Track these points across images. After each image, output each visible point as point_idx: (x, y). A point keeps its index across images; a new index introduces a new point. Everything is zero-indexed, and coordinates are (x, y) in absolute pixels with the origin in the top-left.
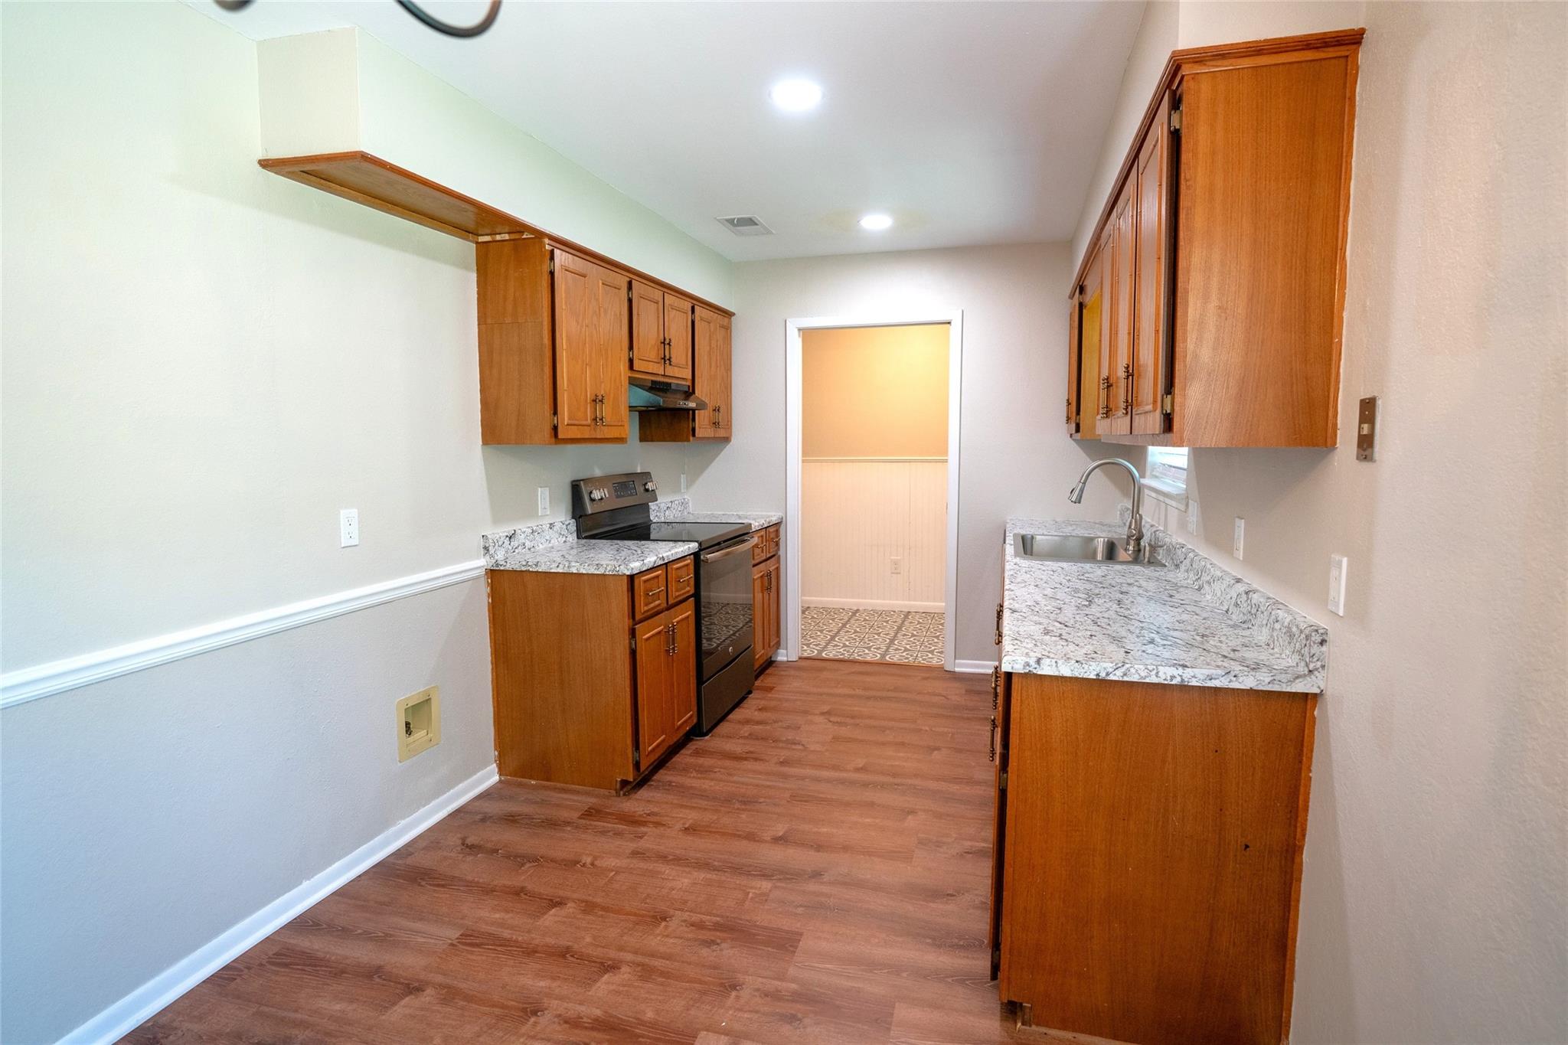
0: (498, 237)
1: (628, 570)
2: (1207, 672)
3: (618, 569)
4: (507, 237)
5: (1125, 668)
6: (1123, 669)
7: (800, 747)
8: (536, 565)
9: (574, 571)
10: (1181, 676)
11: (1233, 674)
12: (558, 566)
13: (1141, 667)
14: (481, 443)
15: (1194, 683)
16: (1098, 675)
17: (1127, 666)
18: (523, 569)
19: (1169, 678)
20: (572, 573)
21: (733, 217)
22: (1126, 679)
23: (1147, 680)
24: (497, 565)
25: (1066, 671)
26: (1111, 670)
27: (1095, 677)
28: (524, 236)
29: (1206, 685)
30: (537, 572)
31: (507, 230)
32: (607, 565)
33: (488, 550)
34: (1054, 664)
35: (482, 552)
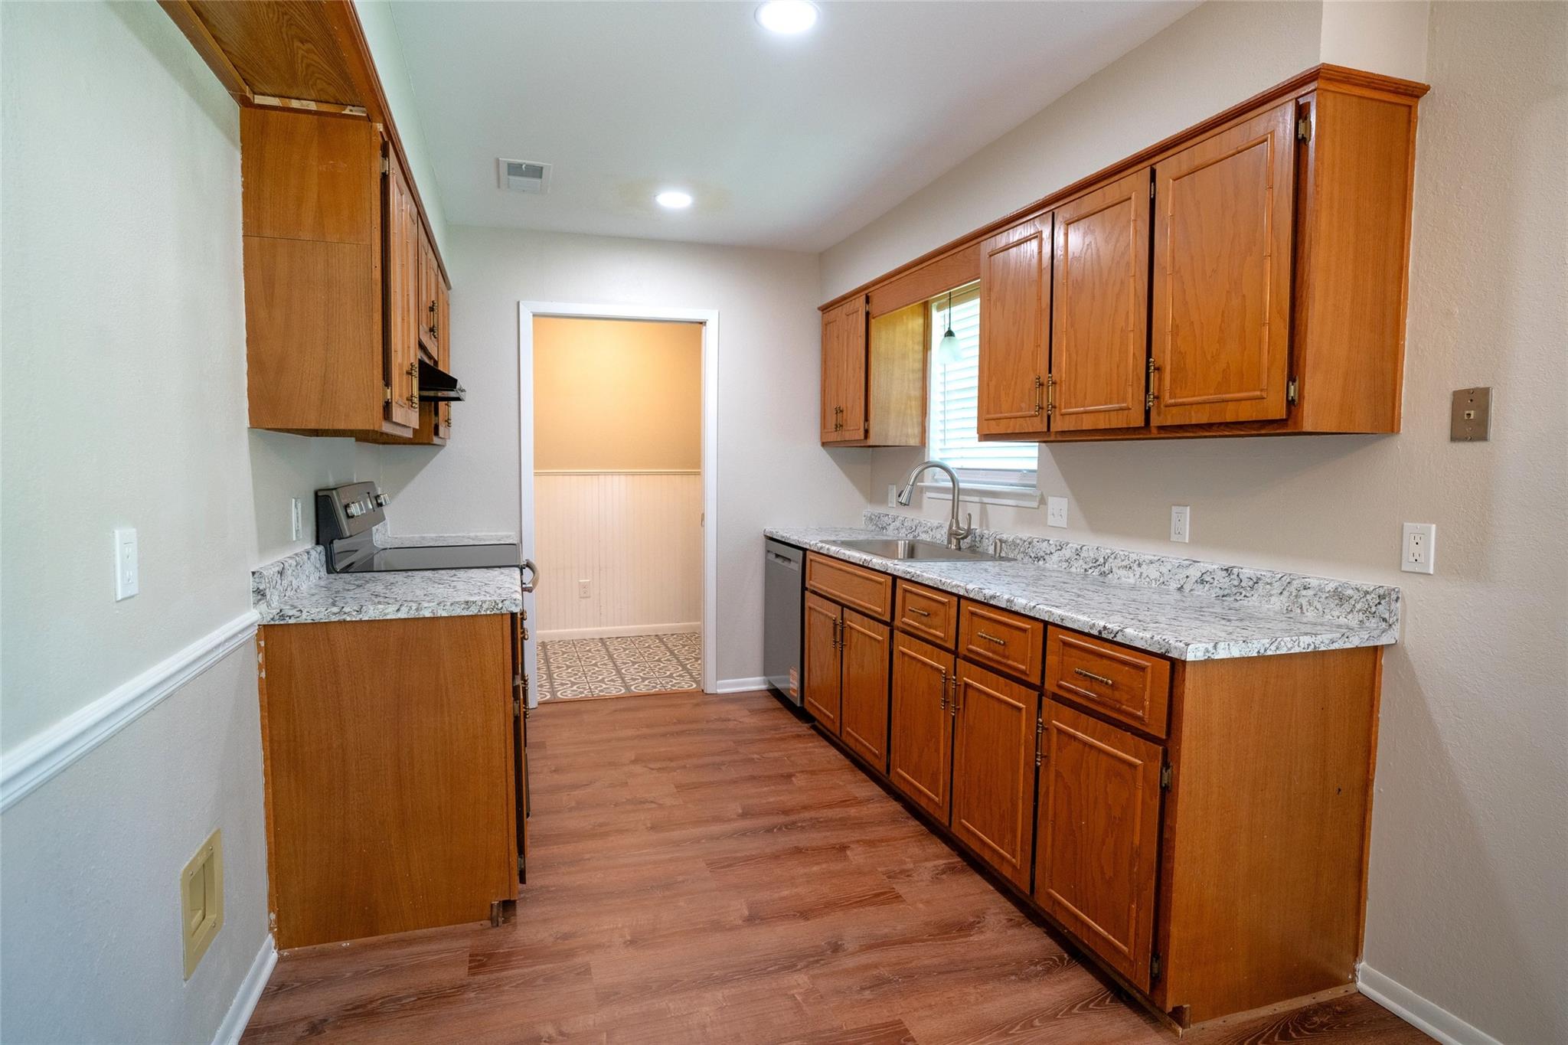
0: (295, 104)
1: (516, 605)
2: (1330, 636)
3: (500, 606)
4: (312, 106)
5: (1277, 642)
6: (1276, 644)
7: (653, 806)
8: (359, 612)
9: (427, 614)
10: (1314, 643)
11: (1346, 635)
12: (398, 610)
13: (1288, 639)
14: (247, 423)
15: (1323, 648)
16: (1259, 652)
17: (1279, 639)
18: (334, 618)
19: (1306, 647)
20: (425, 618)
21: (520, 161)
22: (1278, 652)
23: (1292, 651)
24: (283, 617)
25: (1236, 652)
26: (1268, 646)
27: (1256, 655)
28: (347, 112)
29: (1330, 649)
30: (361, 621)
31: (314, 96)
32: (484, 602)
33: (264, 595)
34: (1227, 647)
35: (252, 598)
